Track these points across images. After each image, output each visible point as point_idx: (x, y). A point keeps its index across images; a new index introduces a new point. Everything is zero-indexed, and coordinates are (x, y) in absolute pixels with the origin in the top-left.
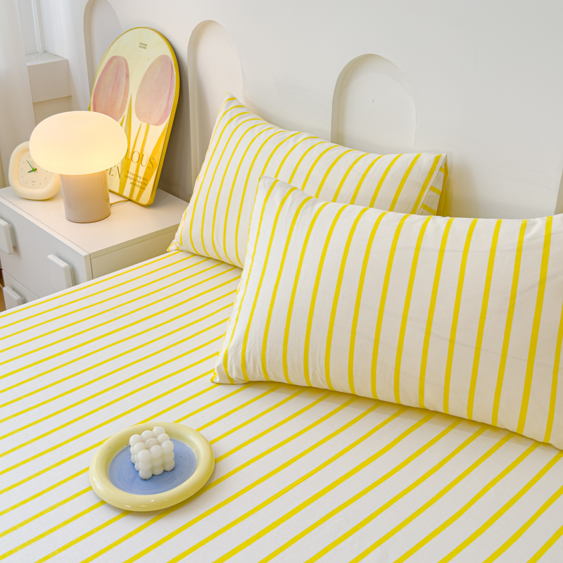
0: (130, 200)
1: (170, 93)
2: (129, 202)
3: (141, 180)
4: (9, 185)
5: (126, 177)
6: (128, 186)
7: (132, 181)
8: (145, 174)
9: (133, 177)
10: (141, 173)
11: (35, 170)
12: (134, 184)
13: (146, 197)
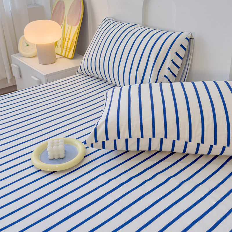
1: (80, 13)
2: (64, 58)
3: (69, 49)
5: (63, 48)
8: (70, 46)
11: (28, 45)
12: (66, 51)
13: (71, 55)
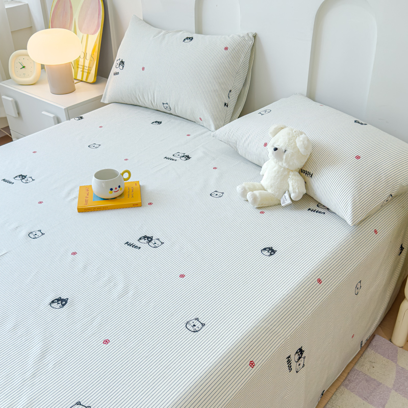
0: (82, 81)
1: (99, 15)
3: (87, 68)
4: (11, 78)
5: (78, 67)
6: (80, 73)
7: (82, 70)
8: (89, 64)
9: (82, 67)
10: (87, 64)
11: (24, 67)
12: (83, 71)
13: (92, 78)
